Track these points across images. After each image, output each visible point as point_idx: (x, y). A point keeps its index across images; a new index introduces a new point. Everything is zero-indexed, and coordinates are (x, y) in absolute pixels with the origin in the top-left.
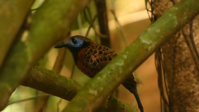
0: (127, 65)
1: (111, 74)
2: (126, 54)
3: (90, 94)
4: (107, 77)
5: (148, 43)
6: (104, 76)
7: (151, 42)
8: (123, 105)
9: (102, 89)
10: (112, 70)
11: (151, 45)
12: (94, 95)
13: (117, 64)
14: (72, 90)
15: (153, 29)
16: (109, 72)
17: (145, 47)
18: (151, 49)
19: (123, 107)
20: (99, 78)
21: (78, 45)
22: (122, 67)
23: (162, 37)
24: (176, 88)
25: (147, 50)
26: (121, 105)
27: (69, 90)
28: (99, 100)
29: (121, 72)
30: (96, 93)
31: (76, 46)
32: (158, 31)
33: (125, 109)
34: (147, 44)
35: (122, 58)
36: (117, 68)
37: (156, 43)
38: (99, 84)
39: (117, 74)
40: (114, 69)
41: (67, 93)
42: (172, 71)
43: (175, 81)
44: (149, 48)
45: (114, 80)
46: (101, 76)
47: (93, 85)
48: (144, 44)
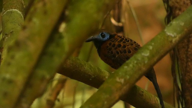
0: (152, 56)
1: (137, 63)
2: (152, 45)
3: (117, 82)
4: (134, 66)
5: (173, 36)
6: (131, 65)
7: (175, 34)
8: (141, 91)
9: (128, 77)
10: (138, 60)
11: (175, 37)
12: (121, 83)
13: (143, 54)
14: (96, 76)
15: (177, 22)
16: (135, 62)
17: (170, 39)
18: (175, 41)
19: (142, 93)
20: (126, 67)
21: (106, 38)
22: (148, 57)
23: (186, 30)
24: (189, 75)
25: (171, 42)
26: (140, 92)
27: (93, 77)
28: (125, 88)
29: (146, 62)
30: (122, 81)
31: (104, 40)
32: (182, 24)
33: (144, 95)
34: (171, 36)
35: (148, 49)
36: (143, 58)
37: (180, 35)
38: (126, 73)
39: (143, 64)
40: (140, 59)
41: (91, 79)
42: (185, 60)
43: (188, 69)
44: (174, 40)
45: (140, 69)
46: (128, 65)
47: (120, 73)
48: (168, 36)
